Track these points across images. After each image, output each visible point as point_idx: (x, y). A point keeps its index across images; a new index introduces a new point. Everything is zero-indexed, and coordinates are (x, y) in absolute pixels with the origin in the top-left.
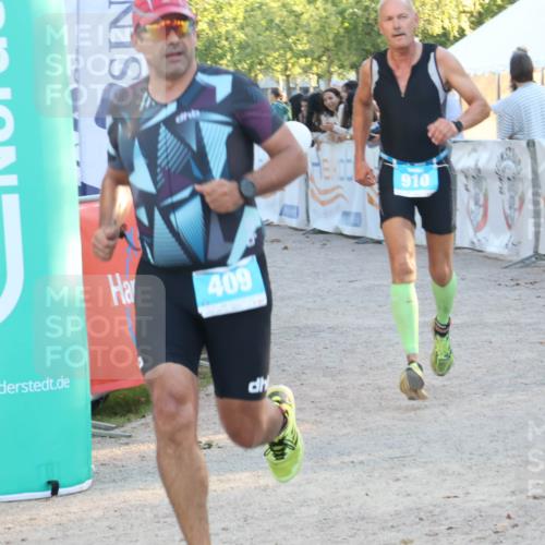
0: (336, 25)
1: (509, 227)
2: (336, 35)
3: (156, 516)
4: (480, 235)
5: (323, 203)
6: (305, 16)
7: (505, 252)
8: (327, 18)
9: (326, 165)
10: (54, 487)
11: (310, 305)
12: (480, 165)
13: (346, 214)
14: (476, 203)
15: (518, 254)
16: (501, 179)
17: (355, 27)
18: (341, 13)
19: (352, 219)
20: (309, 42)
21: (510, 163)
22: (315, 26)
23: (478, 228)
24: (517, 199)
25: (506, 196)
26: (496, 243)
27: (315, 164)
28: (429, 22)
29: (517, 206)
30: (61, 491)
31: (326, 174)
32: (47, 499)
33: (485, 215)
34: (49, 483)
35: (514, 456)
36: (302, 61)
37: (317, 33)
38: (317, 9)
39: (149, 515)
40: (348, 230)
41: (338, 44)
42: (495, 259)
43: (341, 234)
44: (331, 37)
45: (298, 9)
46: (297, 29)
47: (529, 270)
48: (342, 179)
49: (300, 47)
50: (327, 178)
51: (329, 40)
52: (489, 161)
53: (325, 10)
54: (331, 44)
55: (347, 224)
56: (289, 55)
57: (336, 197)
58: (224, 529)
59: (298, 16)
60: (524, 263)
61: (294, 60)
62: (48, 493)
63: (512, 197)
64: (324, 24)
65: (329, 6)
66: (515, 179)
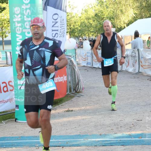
0: (99, 26)
1: (133, 66)
4: (128, 68)
5: (95, 62)
6: (93, 24)
7: (133, 71)
8: (97, 24)
11: (93, 82)
12: (128, 54)
14: (127, 62)
15: (135, 72)
16: (132, 57)
18: (100, 23)
20: (93, 29)
21: (134, 53)
22: (94, 26)
23: (127, 67)
25: (133, 60)
26: (131, 70)
29: (135, 62)
33: (129, 64)
35: (134, 112)
36: (92, 33)
37: (95, 27)
38: (95, 23)
39: (60, 125)
41: (99, 30)
42: (130, 73)
43: (99, 68)
44: (98, 28)
45: (91, 23)
46: (91, 27)
47: (137, 75)
49: (91, 30)
52: (130, 53)
54: (98, 30)
59: (91, 24)
60: (136, 74)
64: (96, 26)
65: (98, 22)
66: (135, 57)
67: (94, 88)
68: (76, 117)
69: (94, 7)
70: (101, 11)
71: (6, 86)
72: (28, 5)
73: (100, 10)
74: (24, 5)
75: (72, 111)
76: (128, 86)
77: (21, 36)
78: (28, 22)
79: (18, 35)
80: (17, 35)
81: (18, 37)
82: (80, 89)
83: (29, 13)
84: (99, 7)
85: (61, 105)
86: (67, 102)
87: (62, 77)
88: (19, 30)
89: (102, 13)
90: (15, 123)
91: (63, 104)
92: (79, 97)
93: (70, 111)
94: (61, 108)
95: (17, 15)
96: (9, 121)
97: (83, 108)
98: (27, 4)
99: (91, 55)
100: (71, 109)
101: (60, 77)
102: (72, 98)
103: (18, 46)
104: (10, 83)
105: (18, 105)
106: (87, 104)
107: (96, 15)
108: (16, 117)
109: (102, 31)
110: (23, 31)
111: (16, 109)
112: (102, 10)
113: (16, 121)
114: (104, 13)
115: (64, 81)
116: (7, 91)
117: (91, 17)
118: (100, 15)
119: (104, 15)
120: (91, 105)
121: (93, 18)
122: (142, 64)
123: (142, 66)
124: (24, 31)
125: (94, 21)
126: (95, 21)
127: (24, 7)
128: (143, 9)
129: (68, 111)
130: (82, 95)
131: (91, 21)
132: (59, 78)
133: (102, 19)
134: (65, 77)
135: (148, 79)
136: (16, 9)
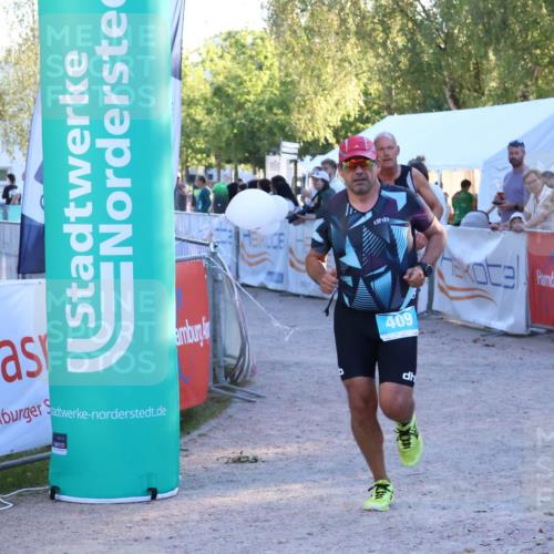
0: (228, 133)
2: (228, 138)
3: (246, 521)
5: (251, 265)
6: (204, 124)
8: (221, 126)
9: (254, 236)
10: (153, 493)
13: (270, 273)
17: (242, 133)
18: (232, 123)
19: (275, 277)
20: (206, 142)
22: (212, 131)
27: (245, 236)
28: (305, 133)
30: (159, 496)
31: (255, 242)
32: (148, 502)
34: (150, 489)
36: (199, 156)
37: (214, 137)
38: (214, 119)
39: (240, 520)
40: (271, 286)
41: (228, 144)
44: (224, 139)
45: (198, 118)
46: (197, 133)
47: (425, 322)
48: (269, 247)
49: (198, 146)
50: (255, 246)
51: (221, 142)
53: (220, 120)
54: (223, 145)
55: (271, 281)
56: (190, 151)
57: (263, 260)
58: (309, 534)
59: (199, 123)
61: (193, 155)
62: (149, 498)
64: (219, 130)
65: (223, 117)
67: (285, 366)
68: (285, 487)
69: (212, 60)
70: (239, 77)
71: (14, 357)
73: (233, 73)
75: (256, 460)
77: (89, 164)
79: (76, 159)
80: (70, 158)
81: (77, 168)
82: (247, 370)
83: (121, 74)
84: (228, 62)
86: (213, 422)
87: (197, 323)
88: (78, 141)
89: (241, 83)
90: (50, 504)
91: (204, 429)
92: (250, 401)
93: (247, 460)
94: (203, 445)
96: (20, 495)
97: (292, 449)
99: (233, 240)
100: (249, 452)
101: (193, 323)
102: (226, 407)
103: (72, 204)
104: (29, 347)
105: (65, 436)
106: (297, 432)
107: (218, 91)
108: (53, 481)
109: (236, 148)
110: (98, 146)
111: (55, 451)
112: (240, 73)
113: (52, 497)
114: (249, 84)
115: (205, 341)
116: (18, 375)
117: (197, 95)
118: (230, 91)
119: (248, 93)
120: (312, 436)
121: (206, 100)
123: (442, 289)
124: (100, 143)
125: (209, 112)
126: (214, 115)
127: (104, 51)
129: (239, 460)
130: (258, 396)
131: (199, 113)
132: (189, 328)
133: (240, 106)
134: (207, 325)
135: (475, 341)
136: (72, 56)
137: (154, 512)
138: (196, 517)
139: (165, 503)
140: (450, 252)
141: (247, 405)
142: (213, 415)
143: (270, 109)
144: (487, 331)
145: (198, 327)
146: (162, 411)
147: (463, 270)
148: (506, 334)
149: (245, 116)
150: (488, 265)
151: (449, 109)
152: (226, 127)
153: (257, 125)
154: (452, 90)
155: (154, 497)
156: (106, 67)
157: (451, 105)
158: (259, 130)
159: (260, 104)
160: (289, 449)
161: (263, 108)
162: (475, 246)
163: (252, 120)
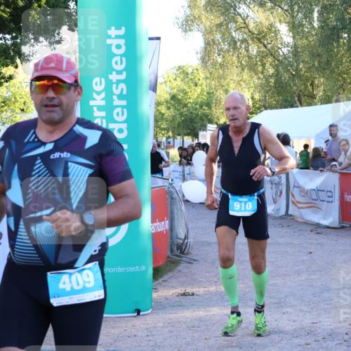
0: (179, 119)
1: (275, 203)
2: (179, 122)
3: (188, 327)
6: (166, 115)
7: (273, 213)
8: (175, 116)
9: (193, 175)
10: (138, 312)
15: (278, 213)
16: (272, 184)
17: (186, 120)
18: (181, 114)
20: (167, 124)
22: (170, 119)
24: (279, 192)
25: (274, 191)
27: (188, 174)
29: (279, 194)
30: (141, 313)
31: (193, 178)
32: (135, 317)
34: (136, 310)
36: (163, 132)
37: (171, 121)
38: (171, 112)
39: (184, 326)
41: (179, 126)
44: (177, 123)
45: (163, 111)
46: (162, 119)
49: (162, 127)
51: (175, 124)
53: (174, 113)
54: (176, 126)
56: (158, 129)
59: (163, 115)
61: (160, 131)
62: (136, 314)
63: (277, 192)
64: (174, 118)
65: (176, 111)
66: (278, 184)
68: (208, 309)
69: (170, 81)
70: (184, 90)
72: (122, 74)
73: (182, 87)
74: (114, 73)
75: (193, 294)
76: (280, 244)
78: (120, 109)
83: (122, 89)
84: (179, 82)
85: (163, 281)
86: (170, 274)
87: (162, 221)
89: (186, 93)
91: (165, 278)
92: (190, 263)
93: (188, 294)
94: (165, 286)
95: (99, 93)
97: (212, 289)
98: (119, 72)
100: (189, 290)
101: (159, 221)
102: (177, 266)
106: (215, 279)
107: (173, 97)
109: (183, 127)
112: (186, 88)
114: (190, 94)
115: (166, 231)
117: (163, 100)
118: (180, 97)
119: (190, 98)
121: (167, 102)
122: (293, 200)
123: (293, 203)
124: (111, 126)
125: (169, 108)
126: (171, 110)
127: (114, 77)
128: (270, 90)
129: (184, 294)
130: (195, 260)
131: (163, 109)
132: (158, 223)
133: (185, 105)
134: (167, 222)
135: (311, 231)
136: (97, 80)
137: (139, 322)
138: (161, 325)
139: (145, 317)
140: (298, 183)
141: (189, 265)
142: (170, 270)
143: (201, 107)
144: (318, 225)
145: (163, 223)
146: (143, 268)
147: (305, 193)
148: (328, 227)
149: (188, 110)
150: (318, 190)
151: (297, 107)
152: (178, 116)
153: (194, 115)
154: (299, 96)
155: (138, 314)
156: (114, 86)
157: (298, 104)
158: (195, 118)
159: (196, 104)
160: (211, 289)
161: (198, 106)
162: (311, 180)
163: (191, 113)
